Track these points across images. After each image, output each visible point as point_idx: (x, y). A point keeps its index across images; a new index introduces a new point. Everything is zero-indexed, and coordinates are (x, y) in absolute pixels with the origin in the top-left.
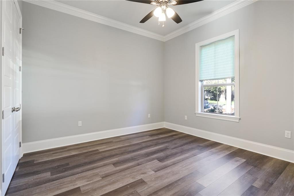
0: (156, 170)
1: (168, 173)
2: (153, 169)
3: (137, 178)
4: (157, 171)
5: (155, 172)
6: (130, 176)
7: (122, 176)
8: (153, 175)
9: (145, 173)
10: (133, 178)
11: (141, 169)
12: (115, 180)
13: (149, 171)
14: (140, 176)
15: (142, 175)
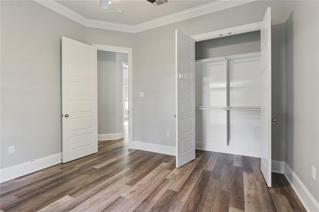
0: (120, 200)
1: (105, 199)
2: (124, 199)
3: (137, 186)
4: (118, 198)
5: (120, 197)
6: (144, 186)
7: (151, 184)
8: (122, 193)
9: (132, 192)
10: (140, 185)
11: (139, 195)
12: (154, 180)
13: (128, 195)
14: (135, 188)
15: (133, 189)
